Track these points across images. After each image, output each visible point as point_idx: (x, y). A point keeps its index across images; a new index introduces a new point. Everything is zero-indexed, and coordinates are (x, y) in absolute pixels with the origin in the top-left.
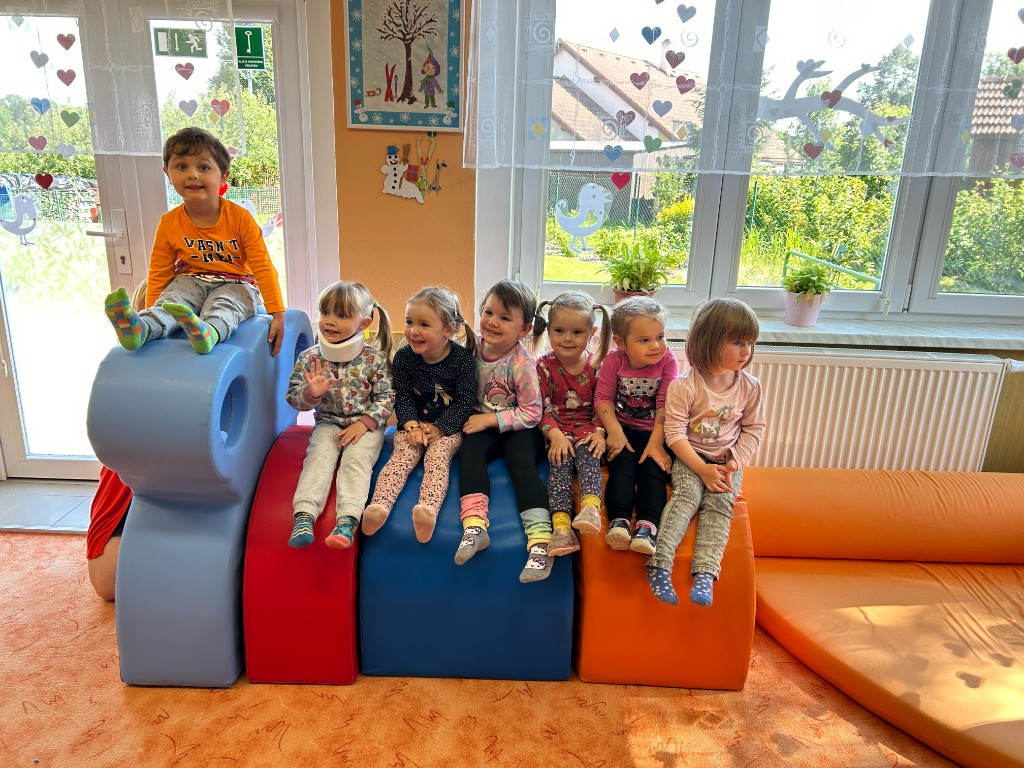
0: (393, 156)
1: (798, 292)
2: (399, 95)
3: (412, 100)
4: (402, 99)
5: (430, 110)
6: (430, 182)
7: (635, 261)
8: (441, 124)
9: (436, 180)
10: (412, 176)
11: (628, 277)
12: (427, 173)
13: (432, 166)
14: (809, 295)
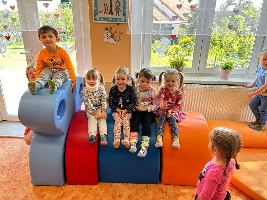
0: (107, 31)
1: (224, 69)
2: (108, 12)
3: (112, 14)
4: (109, 13)
5: (118, 17)
6: (118, 38)
7: (177, 61)
8: (121, 21)
9: (119, 37)
10: (112, 36)
11: (175, 65)
12: (117, 36)
13: (118, 33)
14: (228, 70)
